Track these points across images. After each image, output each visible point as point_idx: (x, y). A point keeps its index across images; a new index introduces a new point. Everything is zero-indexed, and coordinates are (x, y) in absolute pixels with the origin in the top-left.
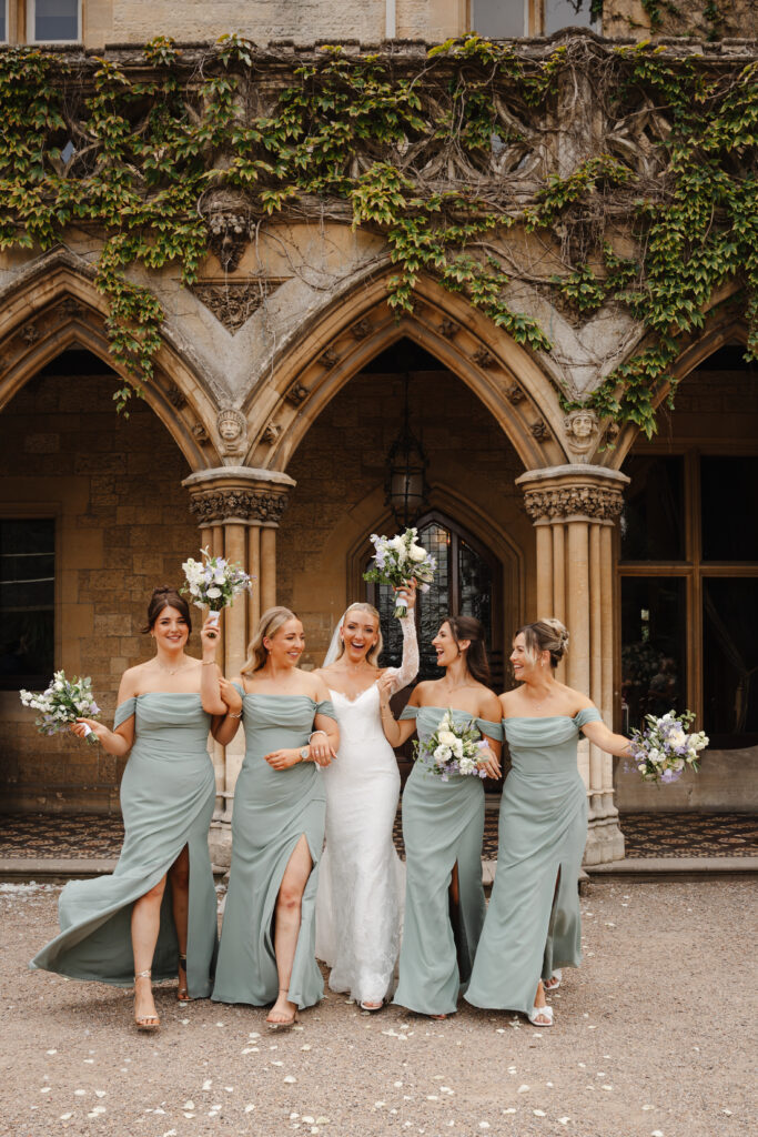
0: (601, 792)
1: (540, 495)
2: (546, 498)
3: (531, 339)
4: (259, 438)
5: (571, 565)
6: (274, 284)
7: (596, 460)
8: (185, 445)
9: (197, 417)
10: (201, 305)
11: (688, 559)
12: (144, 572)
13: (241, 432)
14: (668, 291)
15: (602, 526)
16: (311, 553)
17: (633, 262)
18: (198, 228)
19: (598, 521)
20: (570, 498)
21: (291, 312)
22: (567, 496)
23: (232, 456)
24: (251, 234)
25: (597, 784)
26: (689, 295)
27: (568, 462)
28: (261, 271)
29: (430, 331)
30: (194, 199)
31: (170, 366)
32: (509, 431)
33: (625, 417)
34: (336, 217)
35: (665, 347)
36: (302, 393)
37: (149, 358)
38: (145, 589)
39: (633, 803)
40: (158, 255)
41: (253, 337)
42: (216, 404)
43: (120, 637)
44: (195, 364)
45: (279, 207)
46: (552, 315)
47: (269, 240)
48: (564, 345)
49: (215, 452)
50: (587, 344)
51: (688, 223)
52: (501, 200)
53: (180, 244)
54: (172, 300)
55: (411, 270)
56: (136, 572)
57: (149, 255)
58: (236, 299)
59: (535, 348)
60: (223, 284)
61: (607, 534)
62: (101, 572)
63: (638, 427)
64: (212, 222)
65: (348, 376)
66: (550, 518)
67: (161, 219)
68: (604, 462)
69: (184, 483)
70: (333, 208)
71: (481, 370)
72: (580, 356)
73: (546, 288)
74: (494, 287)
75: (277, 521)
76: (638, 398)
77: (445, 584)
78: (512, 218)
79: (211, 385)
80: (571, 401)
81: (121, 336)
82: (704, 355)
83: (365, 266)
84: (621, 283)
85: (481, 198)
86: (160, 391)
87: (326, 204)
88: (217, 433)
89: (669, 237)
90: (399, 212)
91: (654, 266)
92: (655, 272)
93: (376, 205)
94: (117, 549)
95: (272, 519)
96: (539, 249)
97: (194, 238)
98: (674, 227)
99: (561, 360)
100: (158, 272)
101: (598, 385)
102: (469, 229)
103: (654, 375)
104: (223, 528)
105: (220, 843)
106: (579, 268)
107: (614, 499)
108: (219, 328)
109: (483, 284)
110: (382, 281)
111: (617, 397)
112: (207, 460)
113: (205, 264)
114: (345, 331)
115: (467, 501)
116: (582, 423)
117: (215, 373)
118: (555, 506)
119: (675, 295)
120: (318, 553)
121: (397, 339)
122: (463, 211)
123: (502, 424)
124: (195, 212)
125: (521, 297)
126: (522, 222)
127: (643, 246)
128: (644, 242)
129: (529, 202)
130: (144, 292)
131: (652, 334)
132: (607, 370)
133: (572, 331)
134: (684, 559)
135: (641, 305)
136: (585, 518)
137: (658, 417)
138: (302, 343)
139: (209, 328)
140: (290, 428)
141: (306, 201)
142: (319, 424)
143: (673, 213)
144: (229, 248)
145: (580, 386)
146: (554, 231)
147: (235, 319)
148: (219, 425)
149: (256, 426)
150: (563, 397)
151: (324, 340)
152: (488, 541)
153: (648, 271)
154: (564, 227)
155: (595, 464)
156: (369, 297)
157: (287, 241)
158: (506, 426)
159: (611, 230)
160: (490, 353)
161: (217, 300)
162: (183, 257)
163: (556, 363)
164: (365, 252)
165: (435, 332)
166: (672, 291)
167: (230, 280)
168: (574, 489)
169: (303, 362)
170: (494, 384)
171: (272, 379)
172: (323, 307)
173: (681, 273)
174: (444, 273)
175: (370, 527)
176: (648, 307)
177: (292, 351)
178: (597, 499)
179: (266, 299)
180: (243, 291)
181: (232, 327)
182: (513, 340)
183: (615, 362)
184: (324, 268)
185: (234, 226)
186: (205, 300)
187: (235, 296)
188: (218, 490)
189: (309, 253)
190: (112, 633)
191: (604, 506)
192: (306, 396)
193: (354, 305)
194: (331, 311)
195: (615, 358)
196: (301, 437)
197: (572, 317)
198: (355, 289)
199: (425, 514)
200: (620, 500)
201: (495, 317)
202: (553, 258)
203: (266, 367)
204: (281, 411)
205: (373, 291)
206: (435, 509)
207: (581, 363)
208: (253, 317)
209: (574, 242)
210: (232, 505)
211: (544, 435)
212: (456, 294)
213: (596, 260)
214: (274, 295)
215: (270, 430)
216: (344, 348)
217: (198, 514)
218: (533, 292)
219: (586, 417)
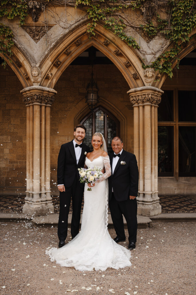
0: (155, 192)
1: (135, 96)
2: (137, 97)
3: (133, 45)
4: (45, 77)
5: (145, 119)
6: (50, 27)
7: (153, 85)
8: (21, 79)
9: (25, 70)
10: (26, 33)
11: (174, 121)
13: (39, 74)
14: (179, 29)
15: (155, 107)
16: (64, 118)
17: (167, 20)
18: (24, 6)
19: (154, 105)
20: (145, 97)
21: (55, 36)
23: (36, 82)
24: (42, 9)
25: (153, 190)
26: (185, 30)
27: (145, 86)
28: (45, 21)
29: (100, 44)
31: (16, 53)
32: (125, 76)
33: (163, 71)
34: (70, 4)
35: (177, 48)
36: (59, 63)
38: (14, 128)
40: (11, 15)
41: (43, 44)
42: (31, 65)
43: (7, 142)
44: (24, 51)
46: (140, 38)
47: (49, 12)
48: (144, 48)
49: (31, 82)
50: (151, 47)
51: (185, 6)
53: (19, 11)
54: (16, 31)
55: (95, 20)
56: (12, 123)
57: (8, 15)
58: (38, 31)
59: (134, 48)
60: (33, 26)
61: (156, 109)
62: (1, 123)
63: (167, 74)
64: (29, 4)
65: (74, 58)
66: (138, 104)
68: (156, 86)
69: (21, 91)
70: (69, 1)
71: (116, 56)
72: (149, 51)
73: (138, 29)
74: (122, 28)
75: (51, 105)
76: (167, 65)
77: (103, 128)
78: (127, 5)
79: (29, 58)
80: (146, 65)
82: (187, 53)
83: (80, 20)
84: (162, 27)
86: (14, 62)
89: (179, 11)
90: (91, 2)
91: (173, 21)
92: (173, 23)
94: (6, 116)
95: (49, 104)
96: (136, 16)
97: (23, 9)
98: (180, 8)
99: (143, 52)
100: (12, 21)
101: (155, 60)
102: (113, 9)
103: (173, 57)
104: (33, 106)
105: (31, 209)
106: (149, 22)
108: (32, 41)
109: (117, 27)
110: (85, 26)
111: (161, 64)
112: (28, 84)
113: (27, 19)
114: (73, 43)
115: (110, 103)
116: (150, 72)
117: (30, 56)
118: (140, 100)
119: (181, 30)
120: (66, 118)
122: (112, 3)
123: (123, 74)
124: (23, 1)
125: (130, 32)
126: (131, 7)
127: (170, 15)
128: (170, 14)
129: (133, 0)
130: (7, 27)
131: (173, 43)
132: (158, 55)
133: (146, 43)
134: (173, 121)
135: (169, 34)
136: (150, 104)
137: (174, 71)
138: (59, 46)
139: (29, 40)
140: (55, 75)
142: (64, 73)
143: (180, 4)
144: (35, 13)
145: (149, 61)
146: (141, 10)
147: (37, 38)
148: (32, 71)
149: (44, 73)
150: (143, 64)
151: (66, 45)
152: (116, 115)
153: (171, 23)
154: (144, 8)
156: (81, 31)
157: (54, 12)
158: (124, 74)
159: (159, 10)
160: (120, 50)
161: (31, 31)
162: (20, 16)
163: (141, 53)
164: (80, 16)
165: (102, 44)
166: (180, 29)
167: (35, 25)
168: (147, 94)
169: (59, 52)
170: (120, 61)
171: (49, 57)
172: (66, 34)
173: (182, 23)
174: (105, 23)
175: (81, 110)
176: (172, 34)
177: (55, 48)
178: (154, 98)
179: (47, 31)
180: (40, 29)
181: (36, 41)
182: (127, 45)
183: (160, 53)
184: (66, 21)
185: (36, 5)
186: (28, 31)
187: (37, 30)
188: (31, 93)
189: (61, 16)
190: (5, 141)
191: (156, 100)
192: (60, 64)
193: (76, 34)
194: (68, 36)
195: (160, 52)
196: (59, 77)
197: (146, 39)
198: (76, 28)
199: (97, 107)
200: (160, 98)
201: (122, 37)
202: (140, 19)
203: (47, 53)
204: (52, 69)
205: (82, 29)
206: (100, 106)
207: (149, 54)
208: (43, 37)
209: (148, 13)
210: (36, 98)
211: (137, 77)
212: (109, 30)
213: (154, 20)
214: (50, 30)
215: (48, 75)
216: (73, 49)
217: (25, 102)
218: (134, 30)
219: (151, 71)
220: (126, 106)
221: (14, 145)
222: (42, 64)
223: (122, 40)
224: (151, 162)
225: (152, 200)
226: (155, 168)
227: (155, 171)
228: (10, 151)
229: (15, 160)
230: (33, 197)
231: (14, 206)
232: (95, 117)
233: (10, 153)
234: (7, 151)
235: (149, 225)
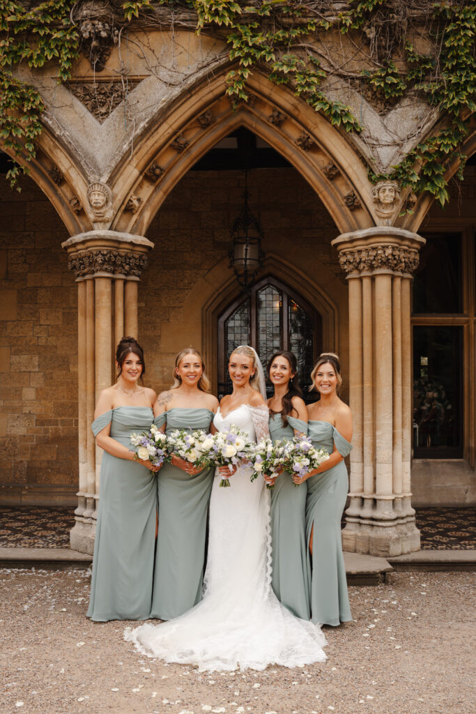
0: (402, 496)
1: (352, 253)
2: (356, 255)
3: (345, 122)
4: (123, 207)
5: (377, 309)
6: (134, 82)
7: (398, 224)
8: (64, 214)
9: (73, 192)
10: (75, 99)
11: (465, 312)
12: (48, 323)
13: (107, 202)
14: (461, 80)
15: (402, 279)
16: (175, 307)
17: (431, 57)
18: (71, 34)
19: (399, 274)
20: (377, 255)
21: (148, 104)
22: (374, 253)
23: (100, 222)
24: (115, 38)
25: (399, 490)
27: (375, 225)
28: (123, 70)
29: (262, 120)
30: (69, 9)
31: (50, 149)
32: (326, 201)
33: (422, 188)
34: (184, 24)
35: (457, 128)
36: (158, 171)
37: (31, 141)
38: (48, 336)
39: (423, 500)
40: (39, 57)
41: (117, 124)
42: (86, 178)
43: (30, 372)
44: (69, 146)
45: (137, 14)
46: (362, 104)
47: (130, 45)
48: (372, 129)
49: (88, 220)
50: (391, 128)
52: (320, 7)
53: (57, 47)
54: (51, 95)
55: (246, 65)
56: (42, 323)
57: (31, 58)
58: (104, 94)
59: (348, 130)
60: (92, 82)
61: (407, 285)
62: (15, 323)
63: (432, 196)
64: (82, 28)
65: (198, 156)
67: (41, 26)
68: (404, 225)
69: (64, 244)
70: (182, 16)
71: (303, 151)
73: (357, 82)
74: (315, 80)
75: (139, 276)
76: (433, 172)
77: (278, 332)
78: (329, 23)
79: (82, 163)
80: (377, 174)
81: (8, 124)
83: (208, 65)
84: (420, 75)
85: (304, 6)
86: (44, 171)
87: (176, 13)
88: (88, 204)
89: (462, 33)
90: (236, 18)
91: (448, 60)
92: (449, 65)
93: (216, 10)
94: (28, 305)
95: (134, 274)
96: (352, 49)
97: (68, 41)
98: (466, 24)
99: (369, 141)
100: (39, 71)
101: (400, 161)
102: (293, 32)
103: (447, 152)
104: (93, 280)
105: (90, 536)
106: (385, 64)
107: (412, 256)
108: (90, 118)
109: (304, 78)
110: (222, 78)
111: (417, 170)
112: (82, 226)
113: (78, 65)
114: (192, 121)
115: (294, 268)
116: (387, 192)
117: (86, 154)
119: (466, 82)
120: (181, 307)
121: (235, 128)
122: (289, 17)
123: (321, 197)
124: (68, 21)
125: (337, 89)
126: (338, 26)
127: (439, 44)
128: (439, 41)
129: (344, 9)
130: (27, 88)
131: (446, 118)
132: (408, 148)
133: (379, 117)
134: (462, 312)
135: (437, 93)
136: (389, 271)
137: (451, 188)
138: (157, 129)
139: (82, 118)
140: (148, 200)
141: (160, 11)
143: (465, 14)
144: (96, 50)
145: (385, 162)
146: (365, 33)
147: (103, 110)
148: (89, 195)
149: (120, 197)
150: (371, 170)
151: (175, 126)
152: (311, 299)
153: (443, 65)
154: (373, 29)
155: (398, 227)
156: (212, 91)
157: (144, 45)
158: (324, 198)
159: (412, 31)
160: (311, 136)
161: (88, 94)
162: (60, 58)
163: (365, 143)
164: (208, 54)
165: (266, 121)
166: (463, 79)
167: (98, 79)
168: (380, 247)
169: (157, 145)
170: (314, 163)
171: (132, 159)
172: (174, 98)
173: (471, 64)
174: (273, 68)
175: (221, 287)
176: (443, 94)
177: (148, 135)
178: (399, 256)
179: (128, 94)
180: (109, 88)
181: (101, 117)
182: (329, 124)
183: (415, 141)
184: (175, 66)
185: (100, 31)
186: (79, 95)
187: (103, 92)
188: (89, 249)
189: (162, 55)
190: (24, 369)
191: (405, 262)
192: (161, 174)
193: (199, 98)
194: (180, 103)
195: (414, 138)
196: (158, 208)
197: (379, 106)
198: (200, 84)
199: (262, 279)
200: (417, 257)
201: (315, 105)
202: (363, 56)
203: (127, 149)
204: (140, 186)
205: (215, 86)
206: (270, 275)
207: (386, 143)
208: (117, 108)
209: (381, 41)
210: (100, 262)
211: (355, 204)
212: (283, 86)
213: (400, 56)
214: (134, 90)
215: (132, 201)
216: (192, 135)
217: (75, 270)
218: (346, 85)
219: (391, 187)
220: (336, 274)
221: (48, 378)
222: (116, 175)
223: (317, 110)
224: (393, 419)
225: (394, 516)
226: (403, 435)
227: (402, 443)
228: (37, 394)
229: (51, 416)
230: (94, 507)
231: (49, 532)
232: (258, 304)
233: (37, 398)
234: (29, 394)
235: (385, 577)
